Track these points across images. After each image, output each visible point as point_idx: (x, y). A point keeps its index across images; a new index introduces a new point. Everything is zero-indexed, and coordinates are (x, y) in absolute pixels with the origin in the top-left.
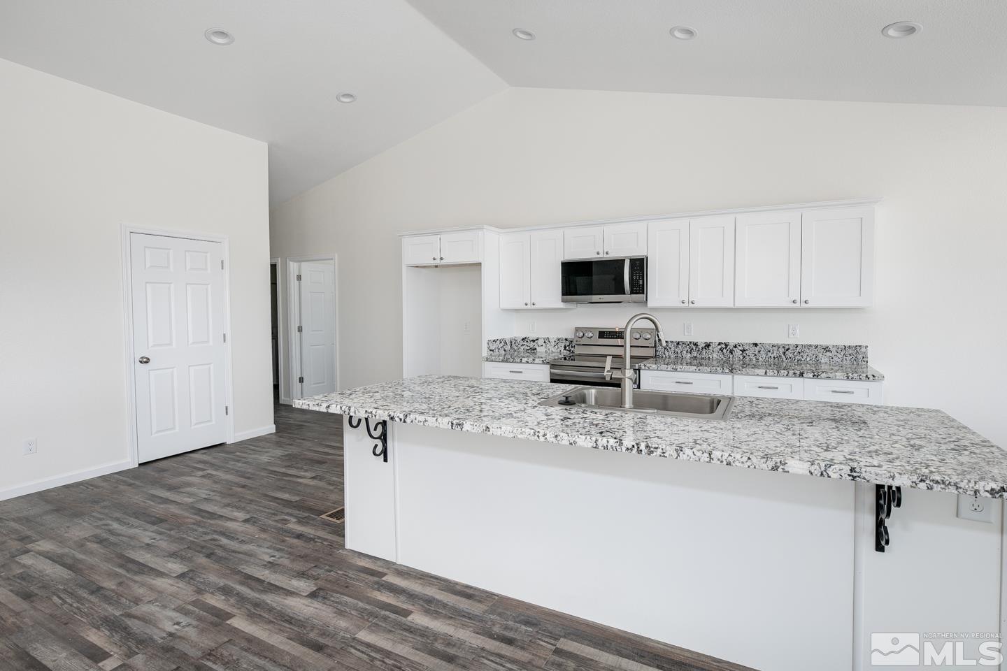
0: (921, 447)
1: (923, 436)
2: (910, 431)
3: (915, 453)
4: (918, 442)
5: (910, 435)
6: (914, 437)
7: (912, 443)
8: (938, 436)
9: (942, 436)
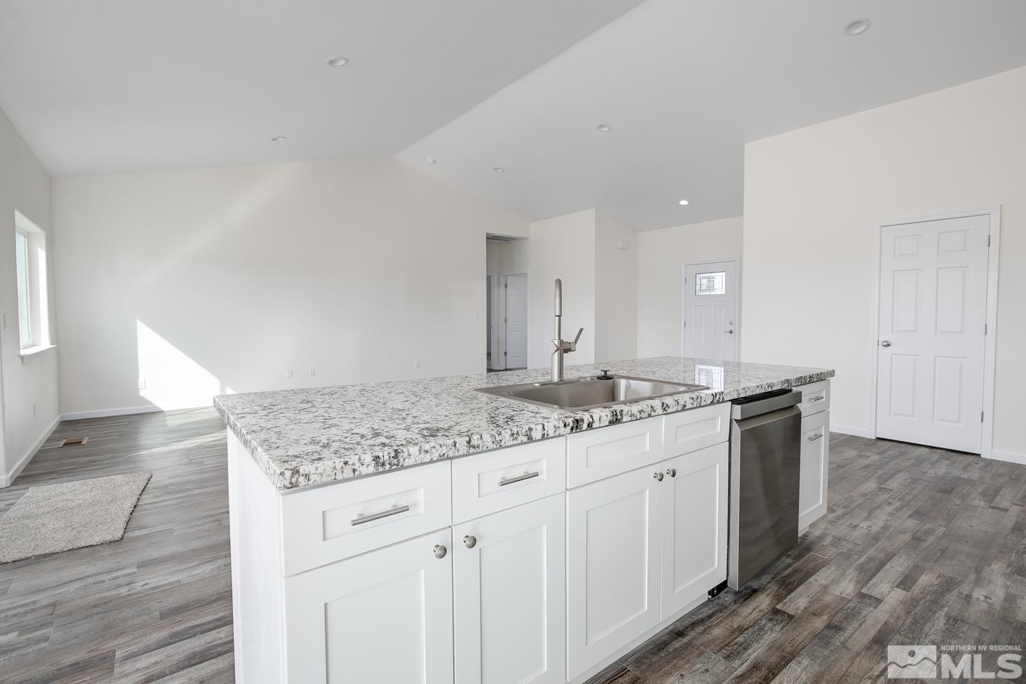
0: (301, 403)
1: (302, 412)
2: (315, 414)
3: (305, 398)
4: (305, 406)
5: (314, 410)
6: (310, 409)
7: (310, 404)
8: (287, 415)
9: (282, 415)
